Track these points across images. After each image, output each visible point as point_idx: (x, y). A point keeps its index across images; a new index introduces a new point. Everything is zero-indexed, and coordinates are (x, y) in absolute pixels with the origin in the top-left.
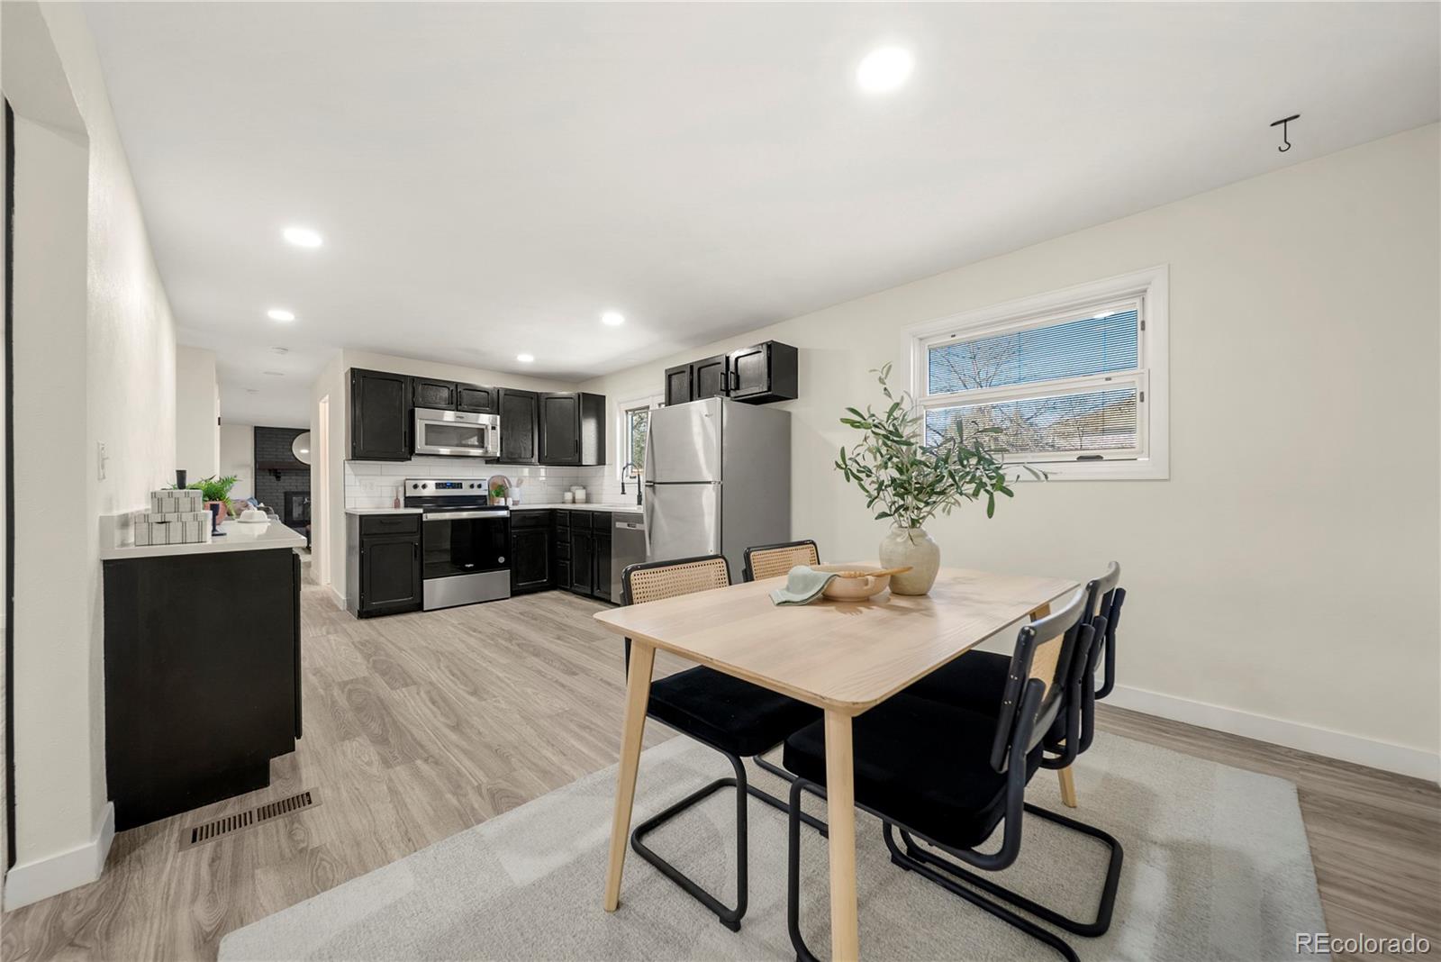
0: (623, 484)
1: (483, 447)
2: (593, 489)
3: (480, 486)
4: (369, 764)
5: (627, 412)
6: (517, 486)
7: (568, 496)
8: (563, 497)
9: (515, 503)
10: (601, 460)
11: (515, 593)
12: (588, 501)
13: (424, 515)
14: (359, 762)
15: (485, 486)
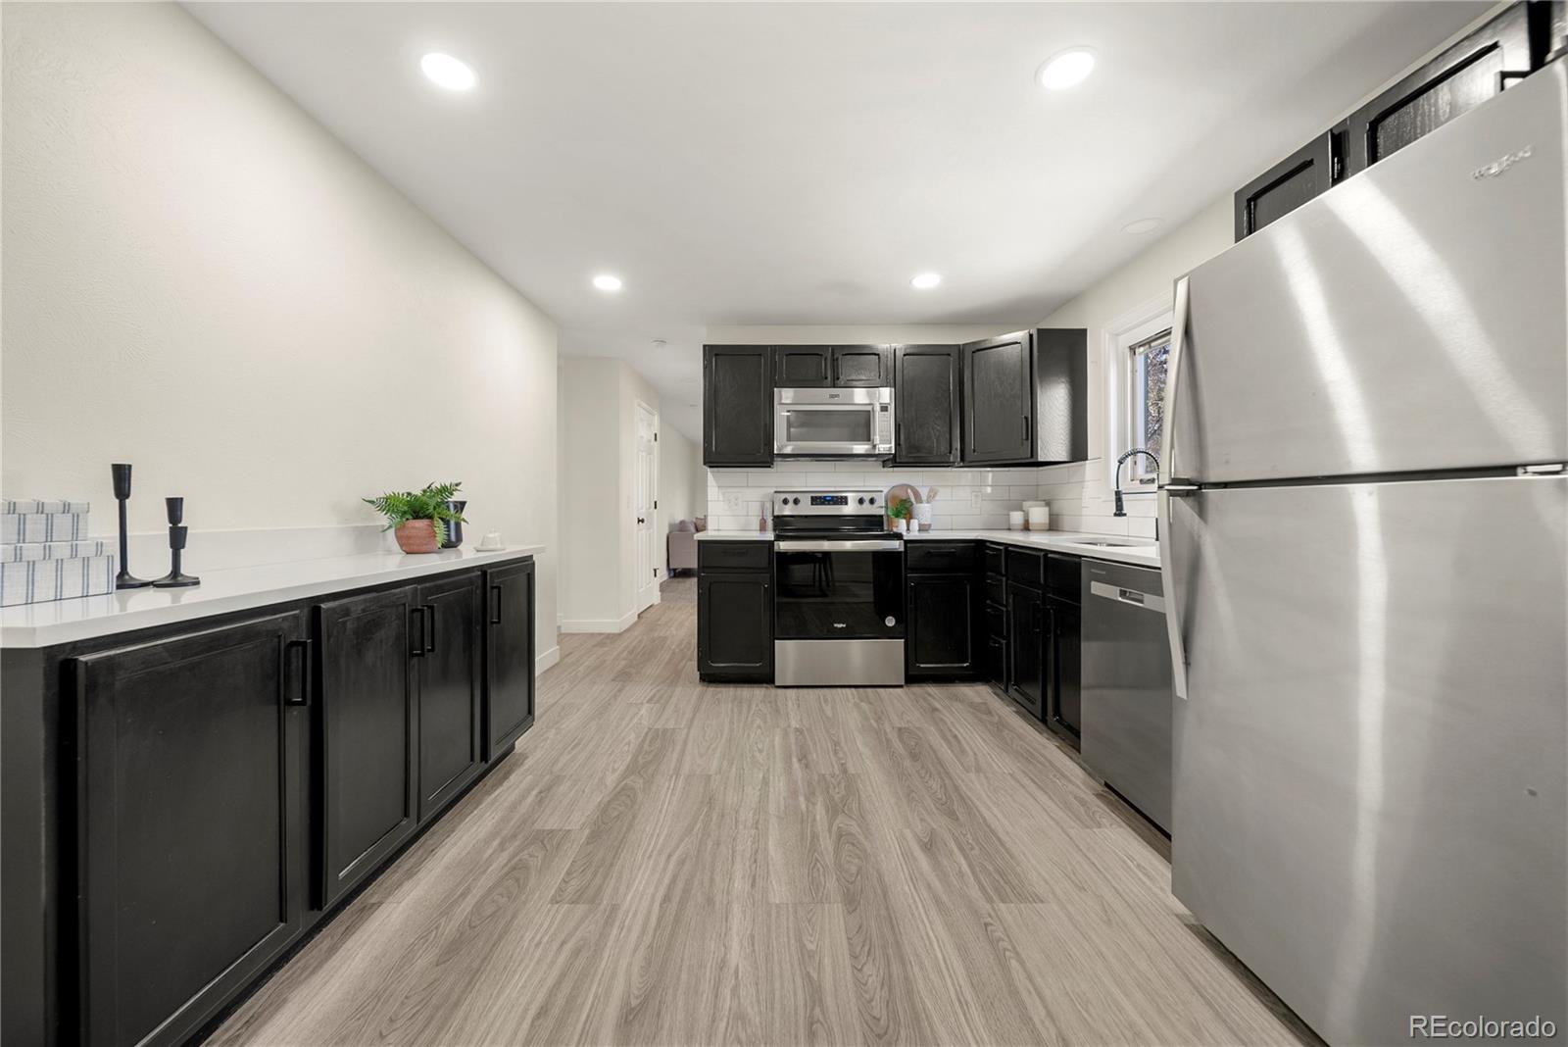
0: (1118, 494)
1: (869, 440)
2: (1064, 506)
3: (872, 501)
5: (1133, 349)
6: (928, 502)
7: (1017, 518)
8: (1009, 519)
9: (923, 528)
10: (1078, 451)
11: (913, 678)
12: (1053, 526)
13: (776, 543)
15: (881, 501)
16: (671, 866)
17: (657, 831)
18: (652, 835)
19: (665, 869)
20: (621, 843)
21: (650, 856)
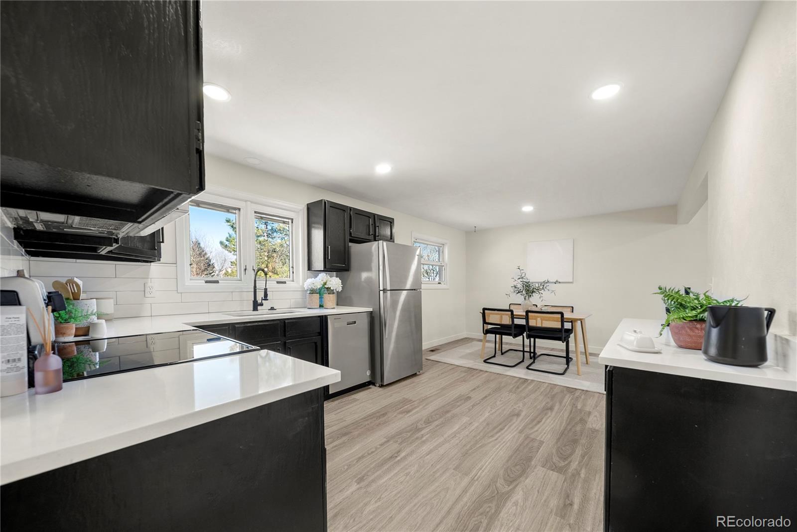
4: (596, 416)
14: (599, 419)
16: (496, 437)
17: (498, 450)
18: (501, 449)
19: (499, 437)
20: (516, 452)
21: (504, 442)
